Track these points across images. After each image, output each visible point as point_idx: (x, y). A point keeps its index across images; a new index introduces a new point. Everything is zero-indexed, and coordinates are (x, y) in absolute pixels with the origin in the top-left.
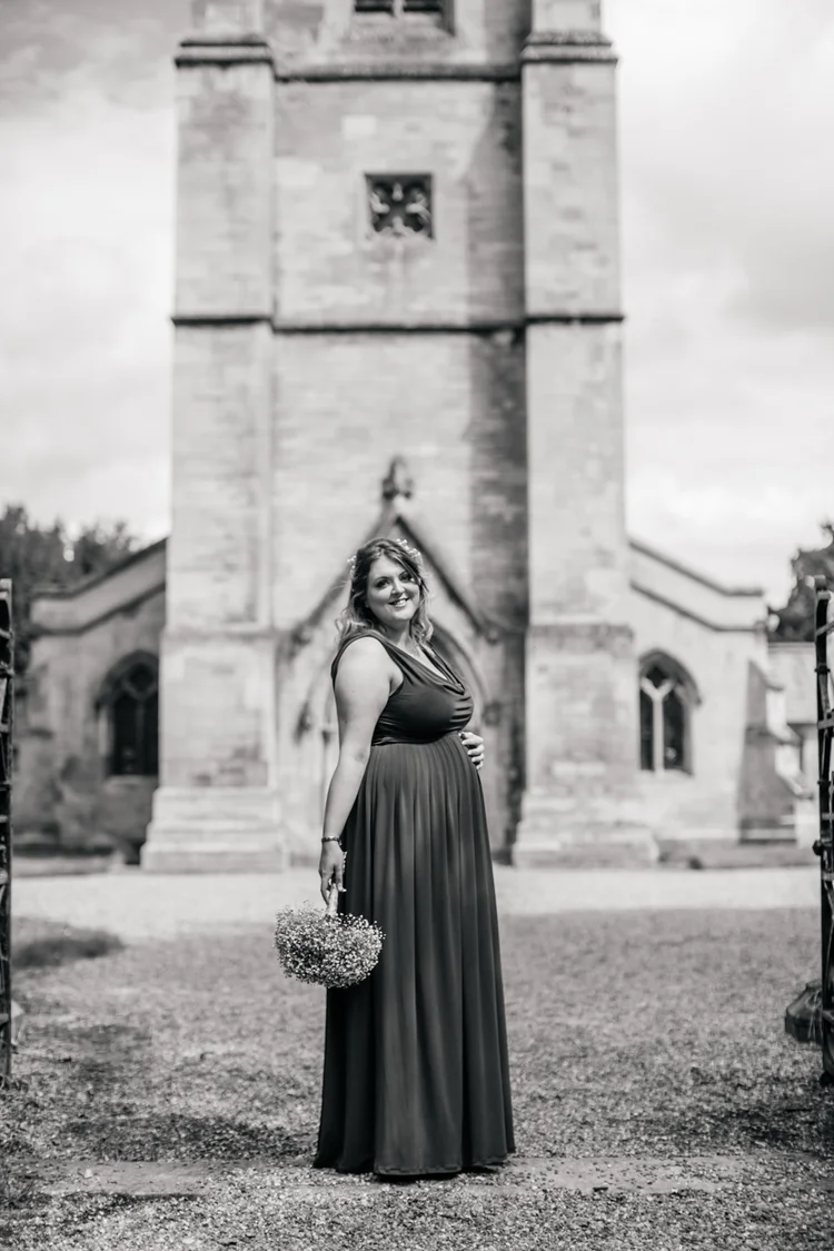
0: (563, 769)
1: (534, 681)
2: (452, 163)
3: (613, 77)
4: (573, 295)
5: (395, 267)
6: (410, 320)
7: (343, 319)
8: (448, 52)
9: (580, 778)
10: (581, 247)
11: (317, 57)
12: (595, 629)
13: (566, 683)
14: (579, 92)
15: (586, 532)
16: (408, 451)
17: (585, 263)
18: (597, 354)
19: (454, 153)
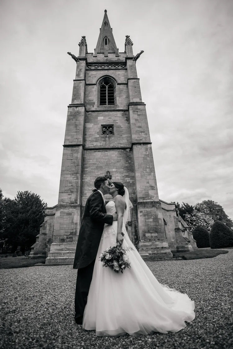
0: (148, 235)
1: (139, 214)
2: (117, 123)
3: (145, 107)
4: (141, 140)
5: (107, 139)
6: (109, 147)
7: (97, 147)
8: (116, 108)
9: (152, 237)
10: (142, 132)
11: (93, 109)
12: (152, 202)
13: (147, 215)
14: (139, 109)
15: (148, 183)
16: (110, 170)
17: (143, 135)
18: (147, 149)
19: (117, 121)
